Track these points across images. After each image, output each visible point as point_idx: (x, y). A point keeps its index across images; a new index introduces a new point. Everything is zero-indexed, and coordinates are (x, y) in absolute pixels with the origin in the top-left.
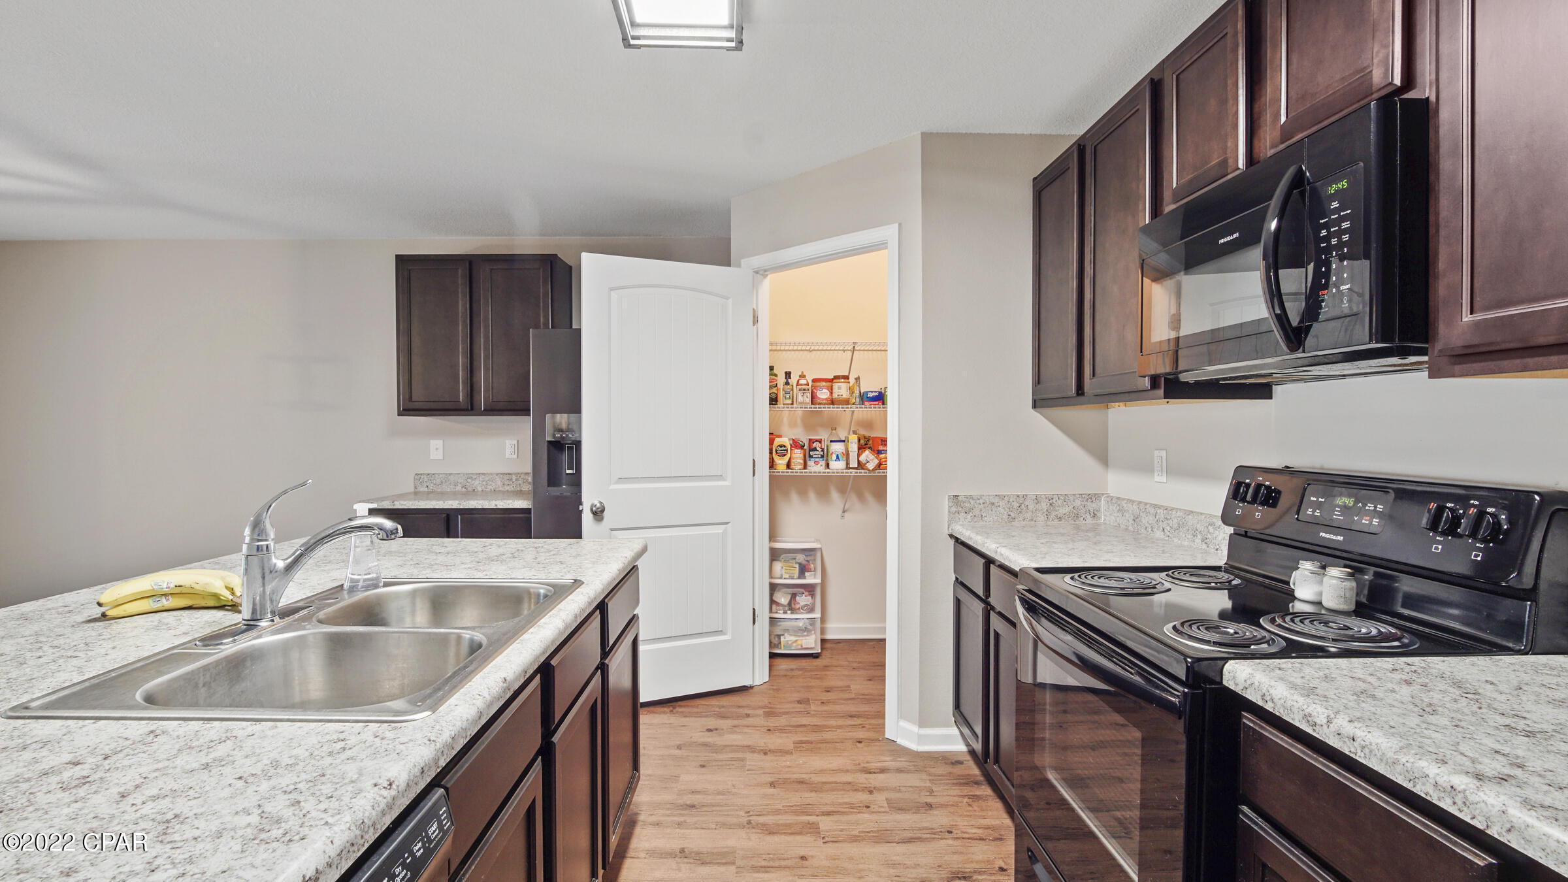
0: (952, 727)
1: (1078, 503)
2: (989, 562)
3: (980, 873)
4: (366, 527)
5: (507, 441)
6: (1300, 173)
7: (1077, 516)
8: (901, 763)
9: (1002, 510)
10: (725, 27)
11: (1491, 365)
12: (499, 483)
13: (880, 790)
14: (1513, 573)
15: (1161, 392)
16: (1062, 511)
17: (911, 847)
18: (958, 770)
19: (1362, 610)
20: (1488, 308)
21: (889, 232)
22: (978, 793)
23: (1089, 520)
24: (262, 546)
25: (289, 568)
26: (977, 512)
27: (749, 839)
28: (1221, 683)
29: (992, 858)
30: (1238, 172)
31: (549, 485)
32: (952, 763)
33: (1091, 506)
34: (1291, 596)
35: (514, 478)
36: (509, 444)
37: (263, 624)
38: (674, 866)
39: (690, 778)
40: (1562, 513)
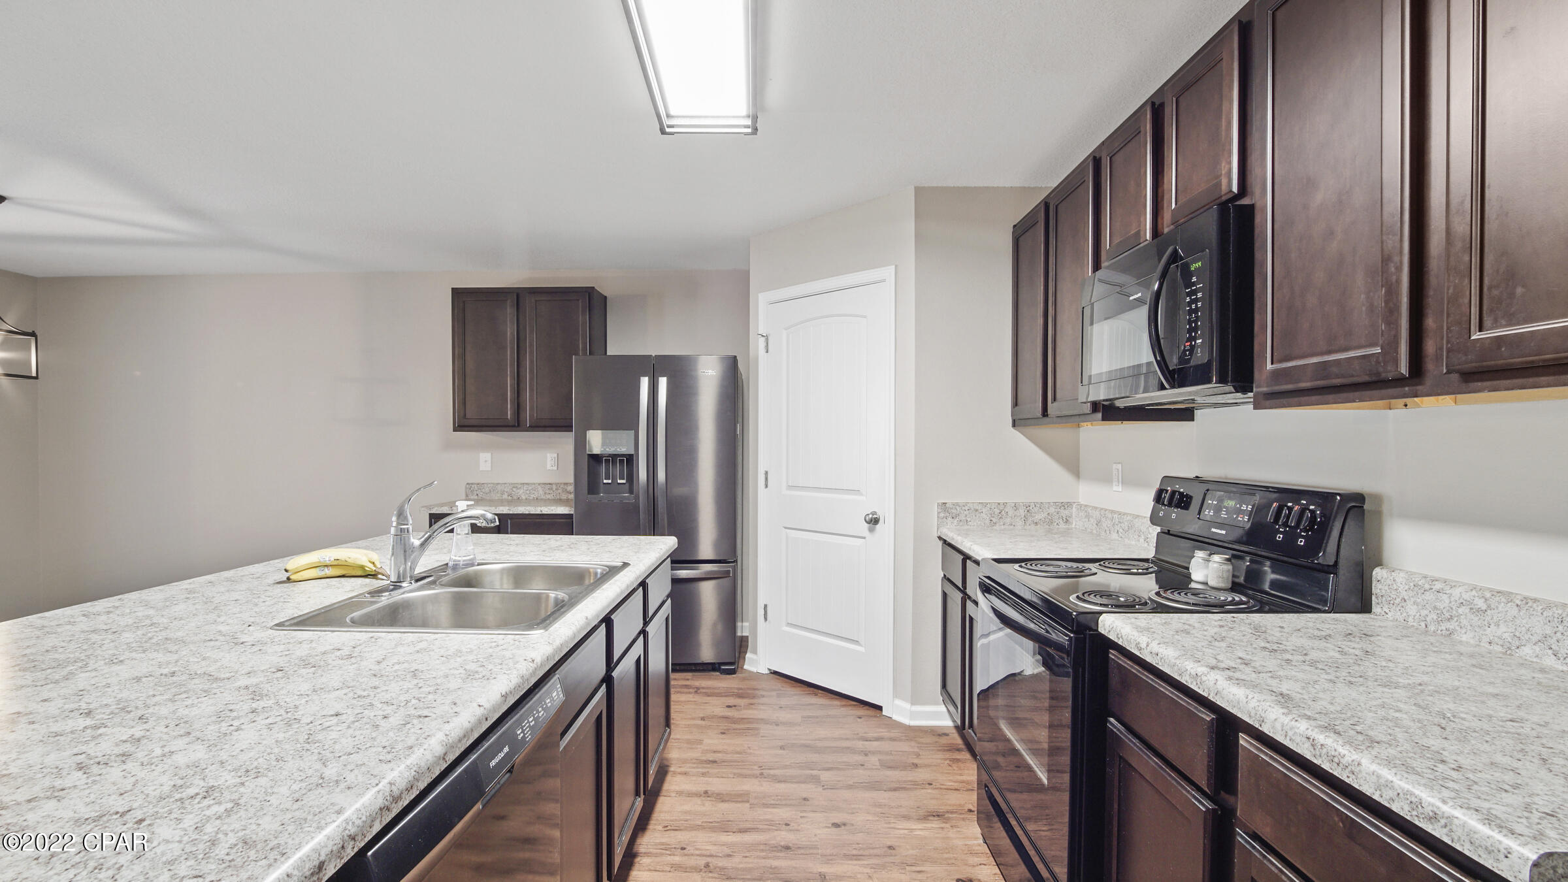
0: (940, 704)
1: (1052, 510)
2: (966, 558)
3: (952, 813)
4: (474, 517)
5: (548, 455)
6: (1175, 251)
7: (1051, 522)
8: (895, 733)
9: (985, 516)
10: (743, 117)
11: (1284, 401)
12: (541, 492)
13: (873, 753)
14: (1320, 552)
15: (1100, 415)
16: (1038, 517)
17: (897, 794)
18: (944, 740)
19: (1235, 587)
20: (1280, 361)
21: (888, 272)
22: (958, 757)
23: (1062, 526)
24: (404, 529)
25: (422, 545)
26: (962, 517)
27: (762, 785)
28: (1097, 630)
29: (962, 803)
30: (1147, 242)
31: (589, 493)
32: (939, 735)
33: (1064, 513)
34: (1188, 578)
35: (554, 487)
36: (550, 457)
37: (404, 584)
38: (699, 803)
39: (713, 740)
40: (1356, 509)
